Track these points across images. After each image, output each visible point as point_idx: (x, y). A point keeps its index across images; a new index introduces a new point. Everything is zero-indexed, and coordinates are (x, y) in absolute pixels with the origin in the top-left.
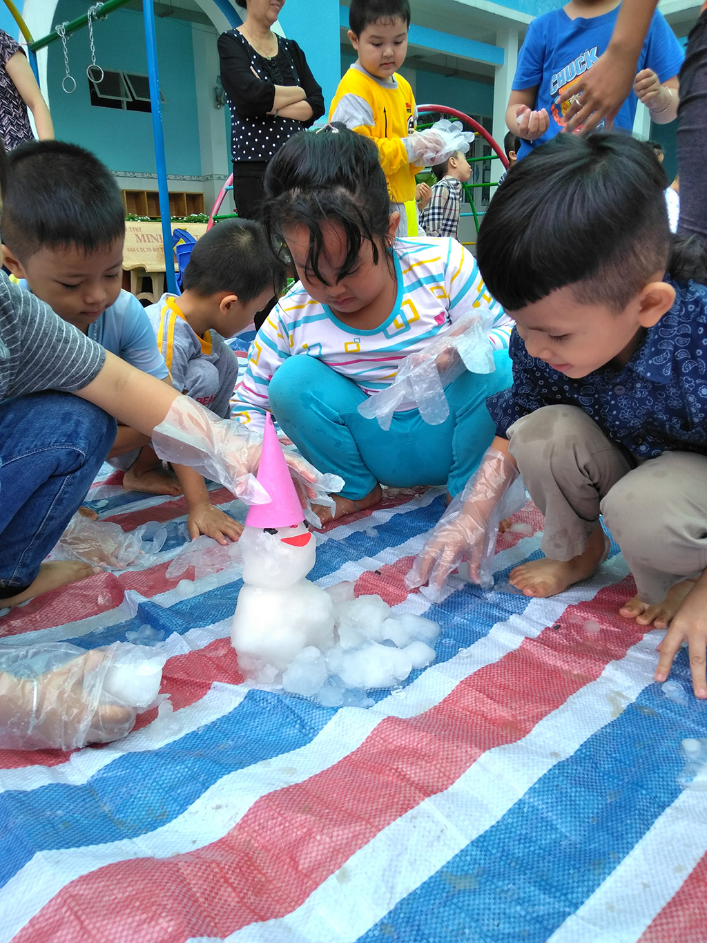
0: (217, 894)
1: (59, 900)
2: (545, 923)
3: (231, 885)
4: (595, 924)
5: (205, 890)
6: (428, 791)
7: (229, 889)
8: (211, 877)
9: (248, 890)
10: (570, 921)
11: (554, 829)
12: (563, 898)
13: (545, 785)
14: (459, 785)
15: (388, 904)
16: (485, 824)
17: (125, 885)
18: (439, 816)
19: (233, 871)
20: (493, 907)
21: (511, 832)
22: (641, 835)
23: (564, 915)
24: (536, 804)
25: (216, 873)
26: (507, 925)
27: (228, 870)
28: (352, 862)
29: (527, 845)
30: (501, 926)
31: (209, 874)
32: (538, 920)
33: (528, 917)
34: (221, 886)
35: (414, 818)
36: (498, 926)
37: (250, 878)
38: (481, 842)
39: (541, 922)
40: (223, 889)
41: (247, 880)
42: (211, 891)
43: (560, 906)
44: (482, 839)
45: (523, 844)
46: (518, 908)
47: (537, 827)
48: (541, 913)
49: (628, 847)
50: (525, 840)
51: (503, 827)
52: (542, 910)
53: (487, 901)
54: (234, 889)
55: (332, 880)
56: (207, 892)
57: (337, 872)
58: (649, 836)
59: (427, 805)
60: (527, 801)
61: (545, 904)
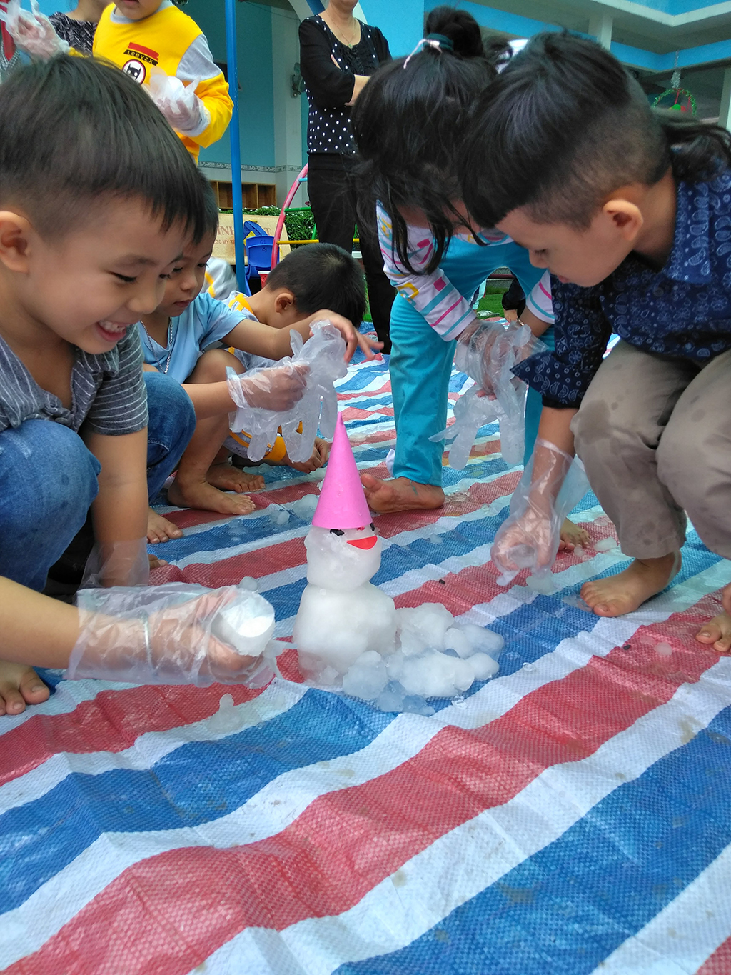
0: (274, 887)
1: (123, 880)
2: (603, 943)
3: (288, 879)
4: (655, 948)
5: (263, 882)
6: (487, 802)
7: (286, 883)
8: (269, 870)
9: (304, 886)
10: (629, 943)
11: (615, 849)
12: (623, 919)
13: (608, 806)
14: (519, 799)
15: (444, 911)
16: (546, 840)
17: (186, 871)
18: (498, 829)
19: (290, 866)
20: (550, 922)
21: (571, 850)
22: (706, 863)
23: (623, 937)
24: (598, 824)
25: (274, 866)
26: (564, 942)
27: (286, 864)
28: (408, 867)
29: (588, 864)
30: (558, 942)
31: (266, 867)
32: (597, 939)
33: (586, 936)
34: (278, 880)
35: (471, 828)
36: (554, 941)
37: (306, 874)
38: (540, 858)
39: (598, 942)
40: (280, 883)
41: (304, 875)
42: (268, 884)
43: (618, 928)
44: (540, 855)
45: (584, 863)
46: (576, 926)
47: (598, 847)
48: (599, 932)
49: (693, 875)
50: (584, 858)
51: (563, 845)
52: (600, 930)
53: (544, 916)
54: (291, 884)
55: (387, 883)
56: (264, 884)
57: (393, 875)
58: (716, 865)
59: (485, 816)
60: (589, 820)
61: (604, 924)
